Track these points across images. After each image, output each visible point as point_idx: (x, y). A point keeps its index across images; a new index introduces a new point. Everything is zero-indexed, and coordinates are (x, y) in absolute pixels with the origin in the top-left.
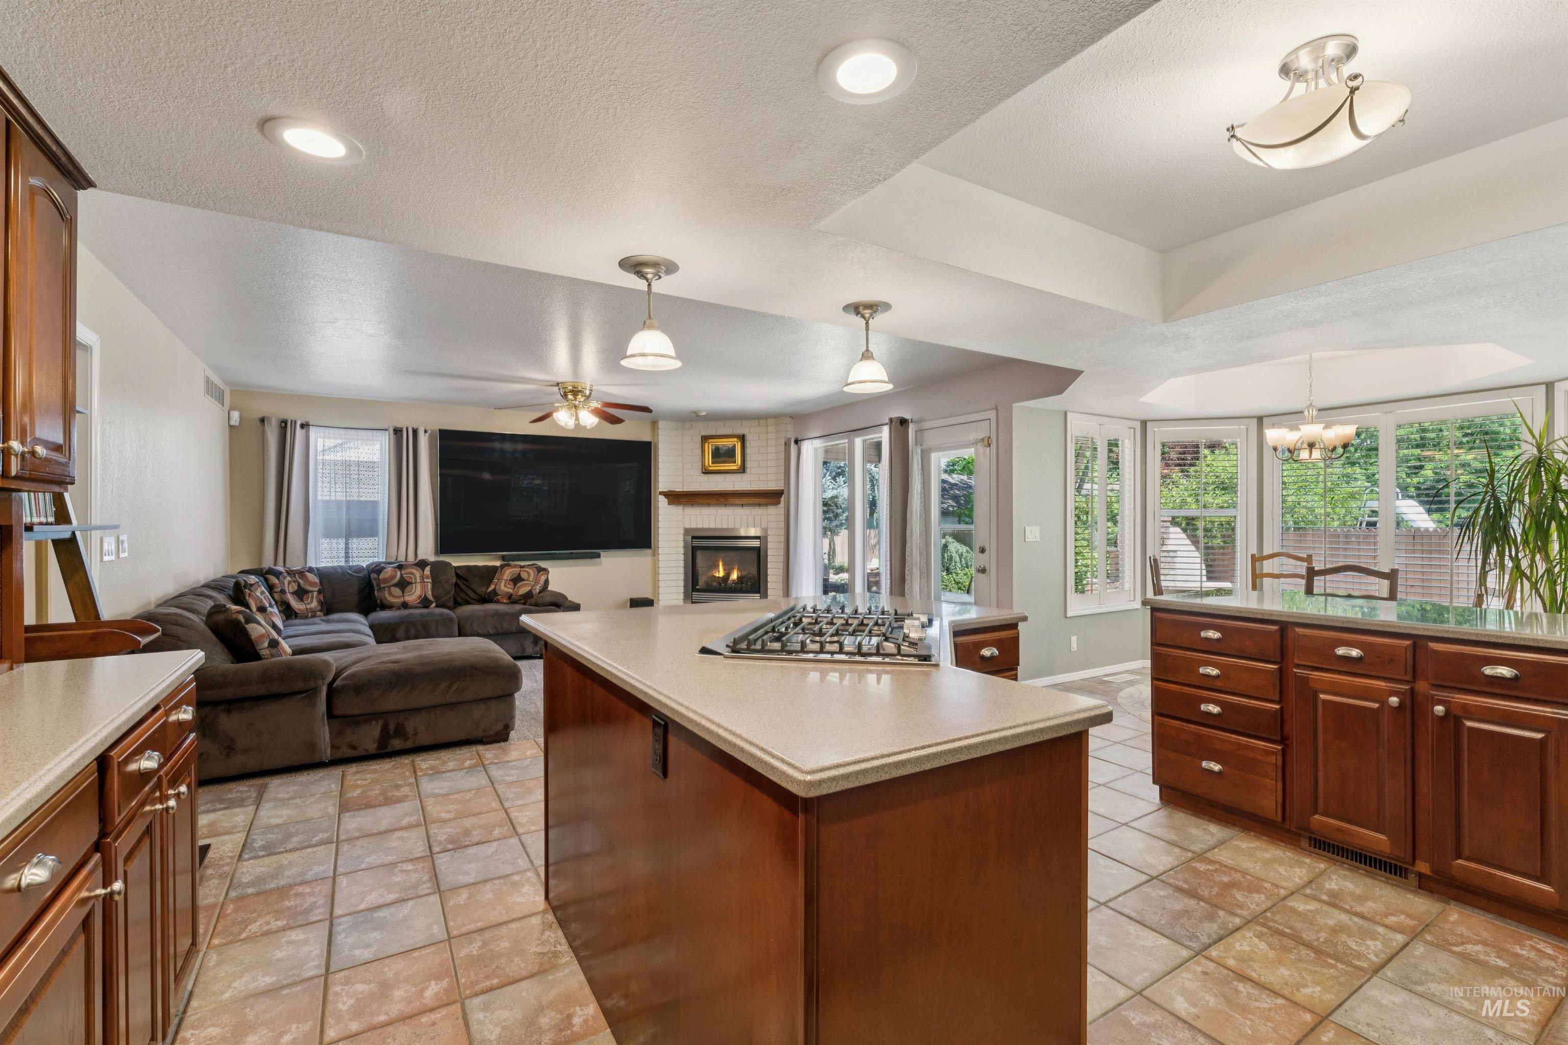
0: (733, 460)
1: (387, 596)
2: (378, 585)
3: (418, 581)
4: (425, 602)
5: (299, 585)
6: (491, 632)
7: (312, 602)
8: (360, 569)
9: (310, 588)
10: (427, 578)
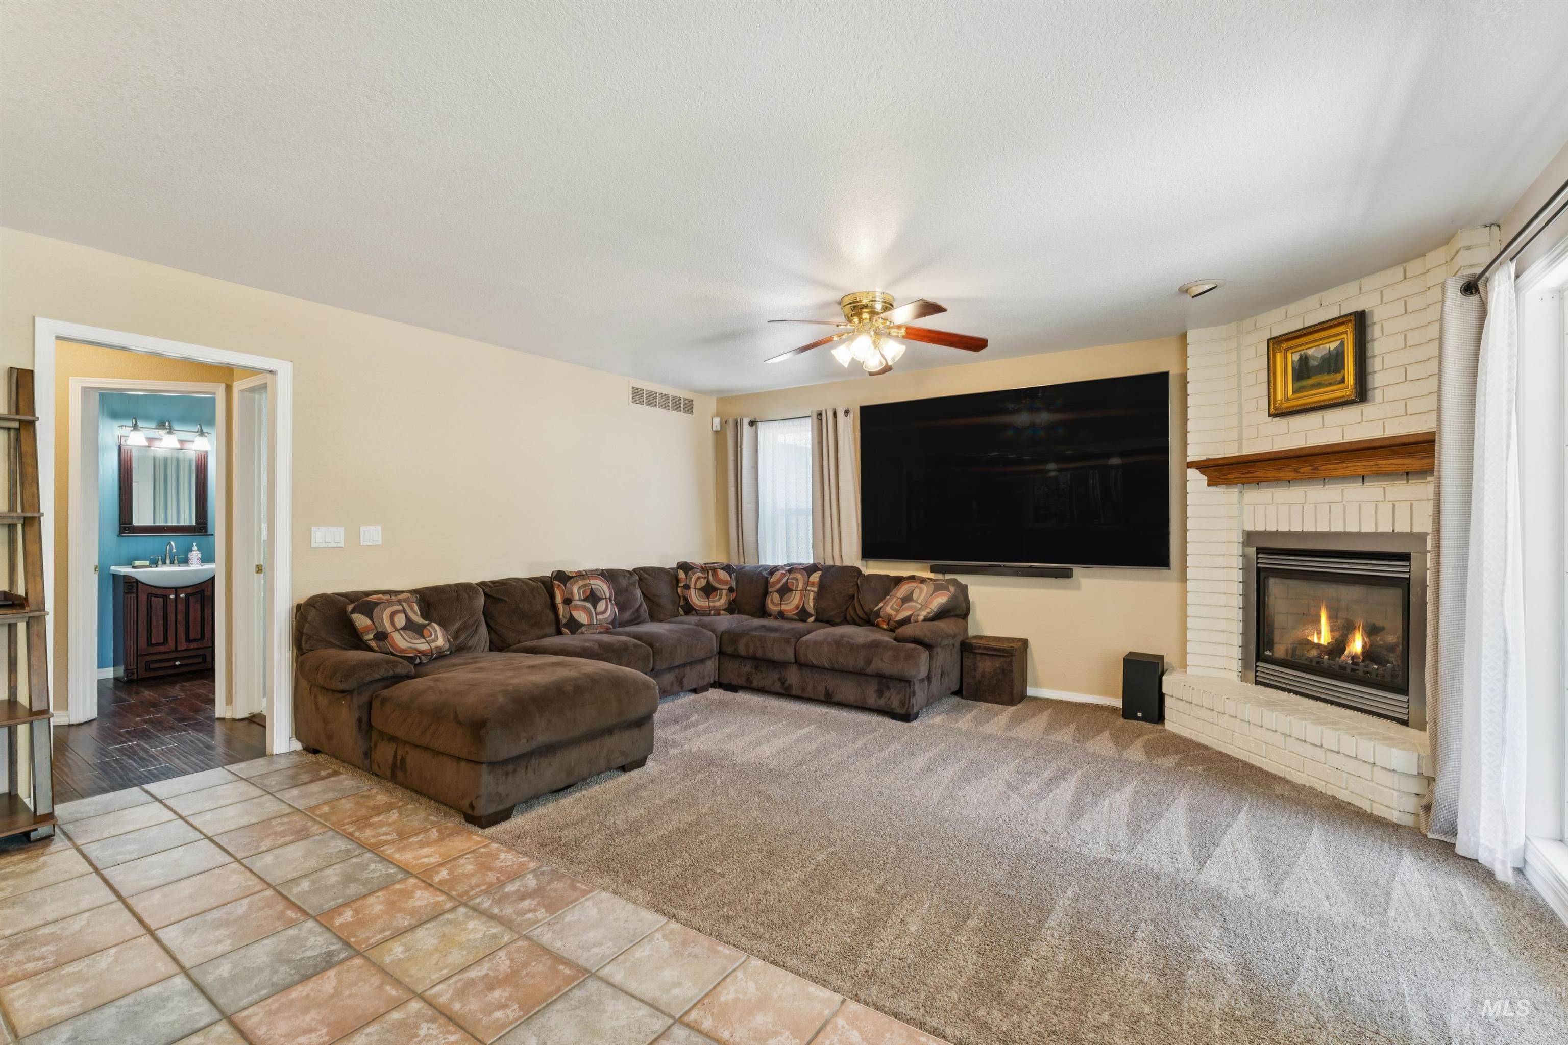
0: (1339, 376)
1: (771, 602)
2: (769, 589)
3: (800, 587)
4: (803, 615)
5: (708, 582)
9: (720, 586)
10: (812, 585)
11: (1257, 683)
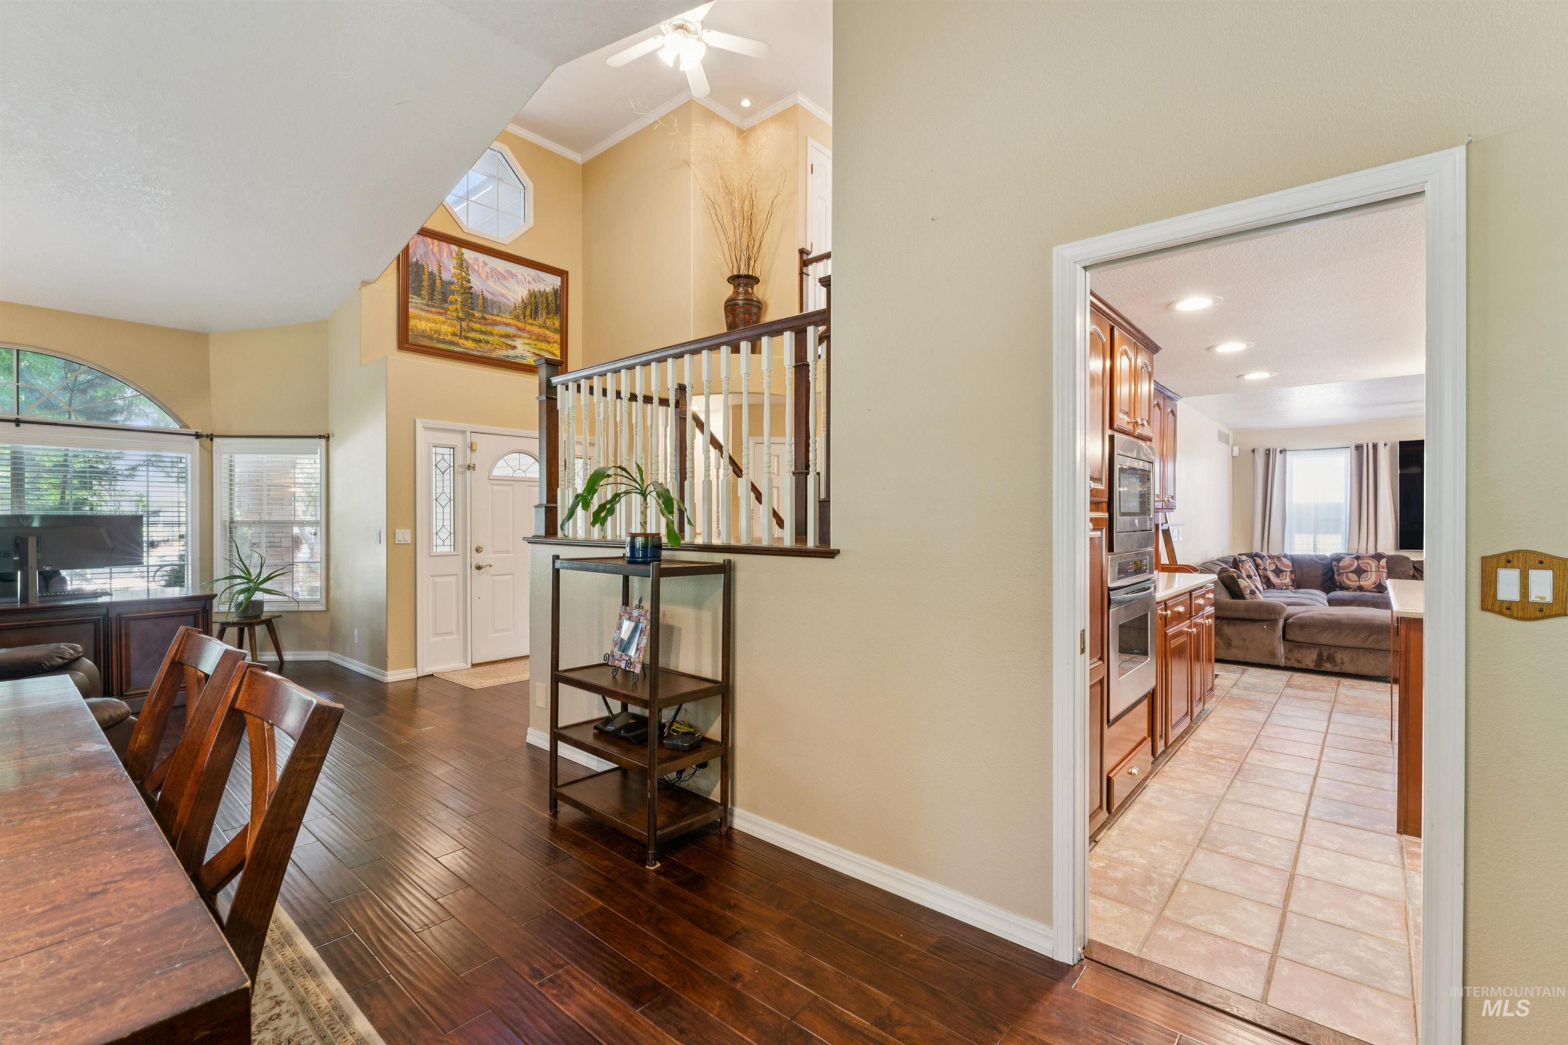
1: (1345, 579)
2: (1338, 571)
3: (1374, 570)
4: (1379, 588)
5: (1276, 566)
7: (1286, 578)
8: (1324, 558)
9: (1285, 569)
10: (1383, 568)
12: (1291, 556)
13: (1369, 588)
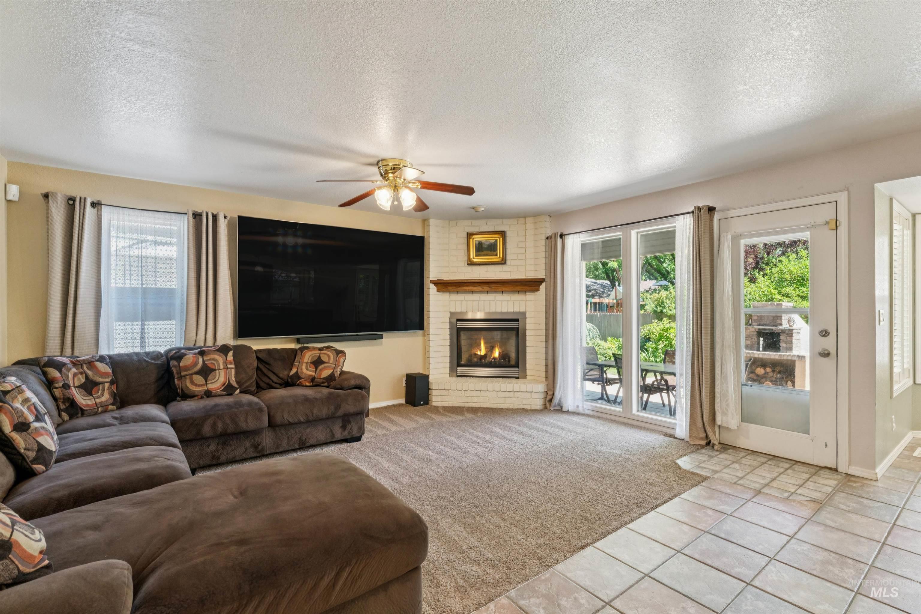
0: (495, 253)
1: (189, 384)
2: (179, 373)
3: (222, 367)
4: (229, 389)
5: (87, 377)
6: (302, 420)
7: (102, 395)
8: (158, 355)
9: (102, 380)
10: (231, 363)
11: (458, 376)
12: (110, 357)
13: (218, 392)
